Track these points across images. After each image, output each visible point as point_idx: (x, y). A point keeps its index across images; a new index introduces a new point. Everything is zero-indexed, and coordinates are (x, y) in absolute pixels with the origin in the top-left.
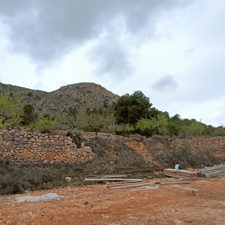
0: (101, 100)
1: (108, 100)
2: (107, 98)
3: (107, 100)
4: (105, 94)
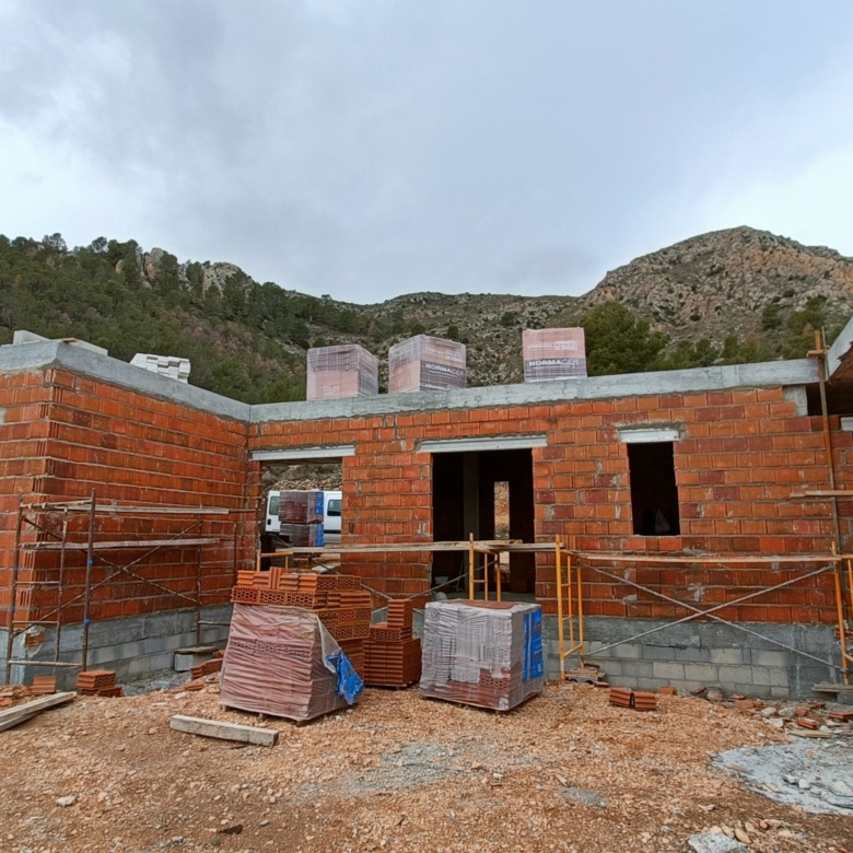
0: (762, 297)
1: (797, 290)
2: (795, 286)
3: (790, 294)
4: (789, 268)
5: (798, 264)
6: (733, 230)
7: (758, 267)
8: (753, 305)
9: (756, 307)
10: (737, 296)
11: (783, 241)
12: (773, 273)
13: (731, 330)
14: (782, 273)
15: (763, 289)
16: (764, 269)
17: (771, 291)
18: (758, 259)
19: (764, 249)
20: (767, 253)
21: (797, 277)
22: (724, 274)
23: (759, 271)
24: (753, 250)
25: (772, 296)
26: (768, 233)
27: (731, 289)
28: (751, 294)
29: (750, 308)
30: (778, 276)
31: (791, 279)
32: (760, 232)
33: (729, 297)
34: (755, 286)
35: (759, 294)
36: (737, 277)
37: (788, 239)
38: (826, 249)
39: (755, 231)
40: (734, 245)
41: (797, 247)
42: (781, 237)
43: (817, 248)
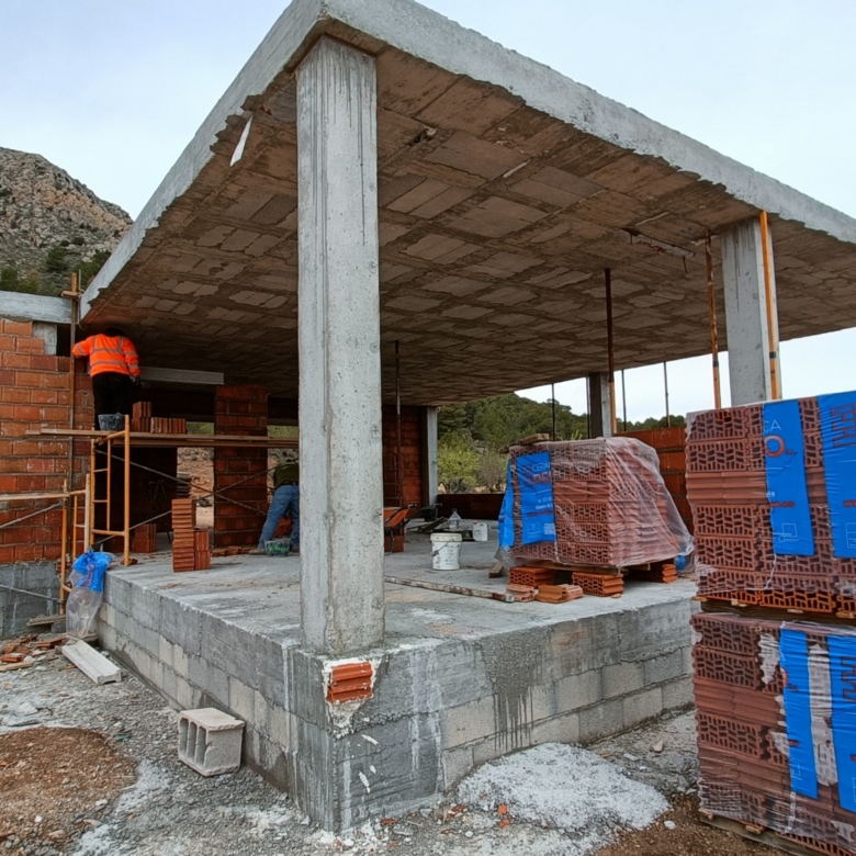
0: (50, 237)
1: (87, 240)
2: (84, 234)
3: (79, 242)
4: (81, 216)
5: (90, 214)
6: (27, 154)
7: (50, 205)
8: (39, 242)
9: (42, 245)
10: (23, 227)
11: (79, 187)
12: (64, 215)
13: (12, 262)
14: (74, 218)
15: (52, 228)
16: (56, 208)
17: (60, 233)
18: (51, 196)
19: (58, 187)
20: (60, 193)
21: (88, 227)
22: (10, 199)
23: (51, 209)
24: (46, 184)
25: (61, 238)
26: (65, 172)
27: (17, 218)
28: (38, 230)
29: (35, 245)
30: (70, 220)
31: (82, 227)
32: (56, 167)
33: (14, 226)
34: (44, 222)
35: (46, 232)
36: (25, 207)
37: (84, 186)
38: (119, 209)
39: (51, 165)
40: (25, 172)
41: (91, 195)
42: (77, 181)
43: (111, 205)
